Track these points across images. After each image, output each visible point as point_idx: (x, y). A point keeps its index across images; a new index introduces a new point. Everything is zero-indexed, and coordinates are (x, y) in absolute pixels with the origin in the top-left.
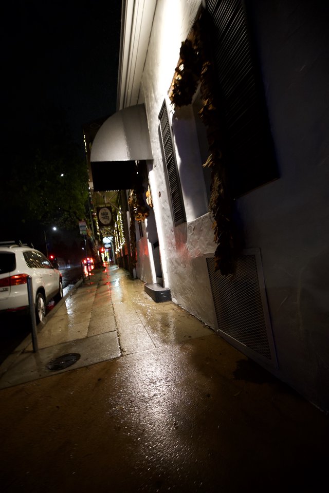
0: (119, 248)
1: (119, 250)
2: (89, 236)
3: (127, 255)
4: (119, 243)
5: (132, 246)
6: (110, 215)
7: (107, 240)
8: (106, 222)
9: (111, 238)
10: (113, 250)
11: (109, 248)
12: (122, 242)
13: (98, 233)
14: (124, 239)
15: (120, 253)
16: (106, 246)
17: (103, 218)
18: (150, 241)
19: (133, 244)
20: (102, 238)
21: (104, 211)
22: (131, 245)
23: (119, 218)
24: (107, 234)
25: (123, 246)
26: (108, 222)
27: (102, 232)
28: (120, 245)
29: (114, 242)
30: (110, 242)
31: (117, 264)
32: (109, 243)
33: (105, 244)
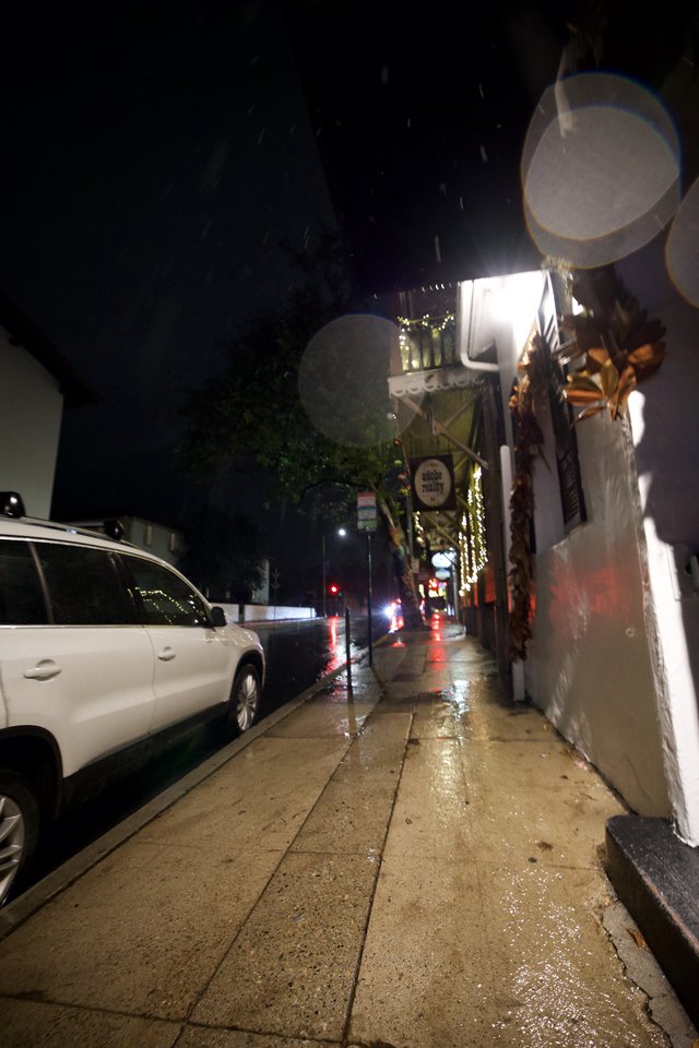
0: (470, 580)
1: (468, 587)
2: (396, 546)
3: (492, 604)
4: (471, 565)
5: (514, 572)
6: (446, 480)
7: (442, 561)
8: (432, 499)
9: (452, 556)
10: (455, 585)
11: (447, 580)
12: (478, 564)
13: (420, 539)
14: (483, 552)
15: (470, 594)
16: (439, 575)
17: (427, 488)
18: (662, 534)
19: (519, 563)
20: (431, 554)
21: (431, 469)
22: (510, 566)
23: (474, 494)
24: (442, 542)
25: (480, 574)
26: (441, 499)
27: (429, 537)
28: (471, 572)
29: (458, 567)
30: (448, 564)
31: (461, 622)
32: (446, 569)
33: (438, 569)
